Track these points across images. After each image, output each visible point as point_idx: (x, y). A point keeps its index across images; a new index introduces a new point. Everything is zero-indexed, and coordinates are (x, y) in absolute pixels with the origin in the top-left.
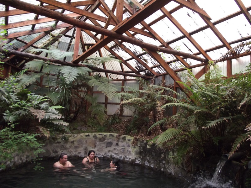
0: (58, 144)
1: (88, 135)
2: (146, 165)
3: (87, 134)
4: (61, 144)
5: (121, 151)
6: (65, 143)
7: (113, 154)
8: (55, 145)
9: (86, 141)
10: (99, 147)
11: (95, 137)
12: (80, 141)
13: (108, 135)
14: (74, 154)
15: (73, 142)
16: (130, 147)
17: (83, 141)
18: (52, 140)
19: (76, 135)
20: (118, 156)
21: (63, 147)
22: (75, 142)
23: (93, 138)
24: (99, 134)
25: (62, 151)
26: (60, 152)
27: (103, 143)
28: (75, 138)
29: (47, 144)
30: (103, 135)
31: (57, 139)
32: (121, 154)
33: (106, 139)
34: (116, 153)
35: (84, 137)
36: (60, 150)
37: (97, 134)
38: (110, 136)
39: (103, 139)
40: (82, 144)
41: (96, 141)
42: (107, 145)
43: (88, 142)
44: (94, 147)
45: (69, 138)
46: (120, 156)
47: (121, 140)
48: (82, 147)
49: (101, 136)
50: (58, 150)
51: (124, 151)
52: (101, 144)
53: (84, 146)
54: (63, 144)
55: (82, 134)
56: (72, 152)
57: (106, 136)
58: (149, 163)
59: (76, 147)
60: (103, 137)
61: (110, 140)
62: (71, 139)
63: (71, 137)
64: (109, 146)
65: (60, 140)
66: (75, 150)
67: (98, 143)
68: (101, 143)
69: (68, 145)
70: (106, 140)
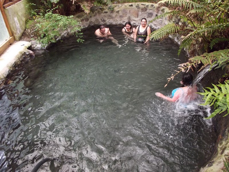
0: (105, 14)
1: (132, 5)
2: (175, 40)
3: (130, 4)
4: (108, 13)
5: (159, 23)
6: (111, 13)
7: (153, 25)
8: (103, 14)
9: (130, 11)
10: (141, 16)
11: (138, 7)
12: (124, 11)
13: (150, 6)
14: (120, 22)
15: (118, 12)
16: (166, 20)
17: (127, 11)
18: (100, 10)
19: (120, 5)
20: (157, 27)
21: (110, 16)
22: (120, 12)
23: (136, 8)
24: (142, 5)
25: (109, 20)
26: (108, 20)
27: (145, 14)
28: (119, 8)
29: (96, 14)
30: (145, 5)
31: (104, 9)
32: (159, 26)
33: (148, 9)
34: (155, 24)
35: (128, 7)
36: (108, 19)
37: (140, 4)
38: (151, 7)
39: (145, 9)
40: (126, 14)
41: (138, 11)
42: (148, 15)
43: (131, 12)
44: (136, 16)
45: (115, 8)
46: (158, 27)
47: (160, 12)
48: (126, 16)
49: (143, 6)
50: (106, 19)
51: (161, 23)
52: (143, 14)
53: (128, 15)
54: (110, 14)
55: (126, 4)
56: (117, 21)
57: (147, 6)
58: (178, 40)
59: (121, 17)
60: (145, 7)
61: (151, 11)
62: (116, 9)
63: (116, 7)
64: (150, 17)
65: (107, 10)
66: (120, 19)
67: (140, 13)
68: (143, 12)
69: (114, 15)
70: (148, 11)
